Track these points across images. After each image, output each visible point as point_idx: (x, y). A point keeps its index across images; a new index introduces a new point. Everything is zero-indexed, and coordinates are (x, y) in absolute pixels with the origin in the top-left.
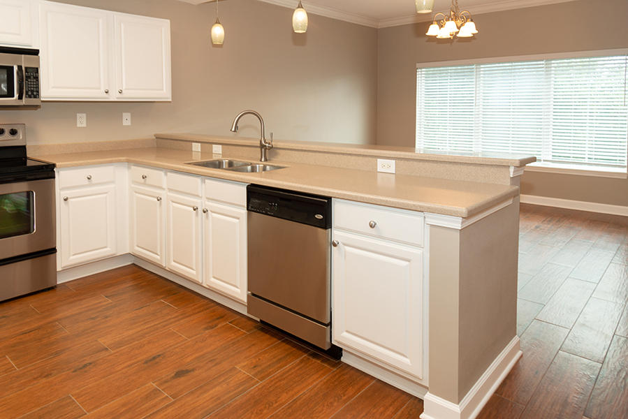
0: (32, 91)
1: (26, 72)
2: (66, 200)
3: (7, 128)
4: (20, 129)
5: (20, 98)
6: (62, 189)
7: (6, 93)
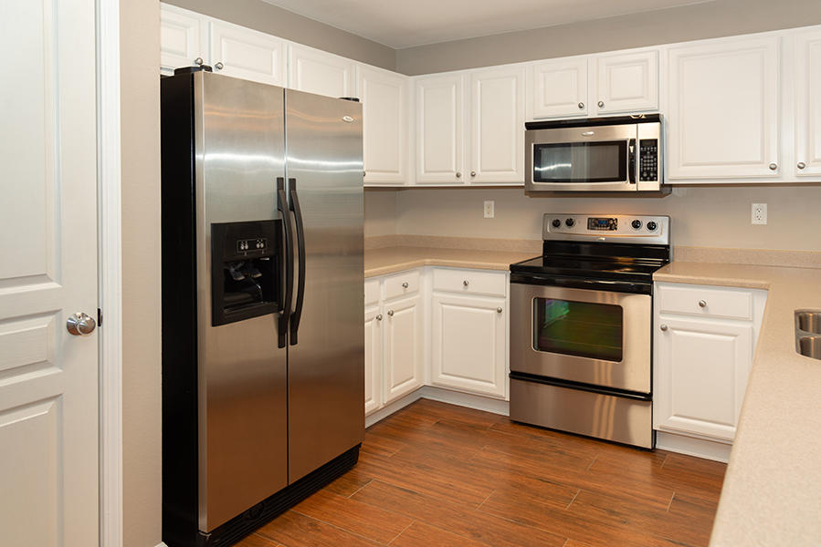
0: (649, 172)
1: (641, 146)
2: (666, 329)
3: (645, 221)
4: (662, 223)
5: (633, 181)
6: (662, 312)
7: (617, 176)
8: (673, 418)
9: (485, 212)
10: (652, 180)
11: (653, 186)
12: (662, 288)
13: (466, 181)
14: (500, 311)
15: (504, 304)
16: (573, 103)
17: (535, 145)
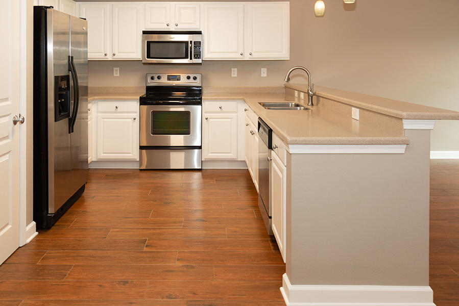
0: (197, 55)
1: (194, 44)
2: (207, 119)
3: (192, 76)
4: (199, 77)
5: (191, 59)
6: (205, 112)
7: (184, 56)
8: (210, 154)
9: (114, 73)
10: (199, 58)
11: (199, 61)
12: (206, 102)
13: (110, 57)
14: (135, 119)
15: (137, 116)
16: (163, 23)
17: (147, 42)
